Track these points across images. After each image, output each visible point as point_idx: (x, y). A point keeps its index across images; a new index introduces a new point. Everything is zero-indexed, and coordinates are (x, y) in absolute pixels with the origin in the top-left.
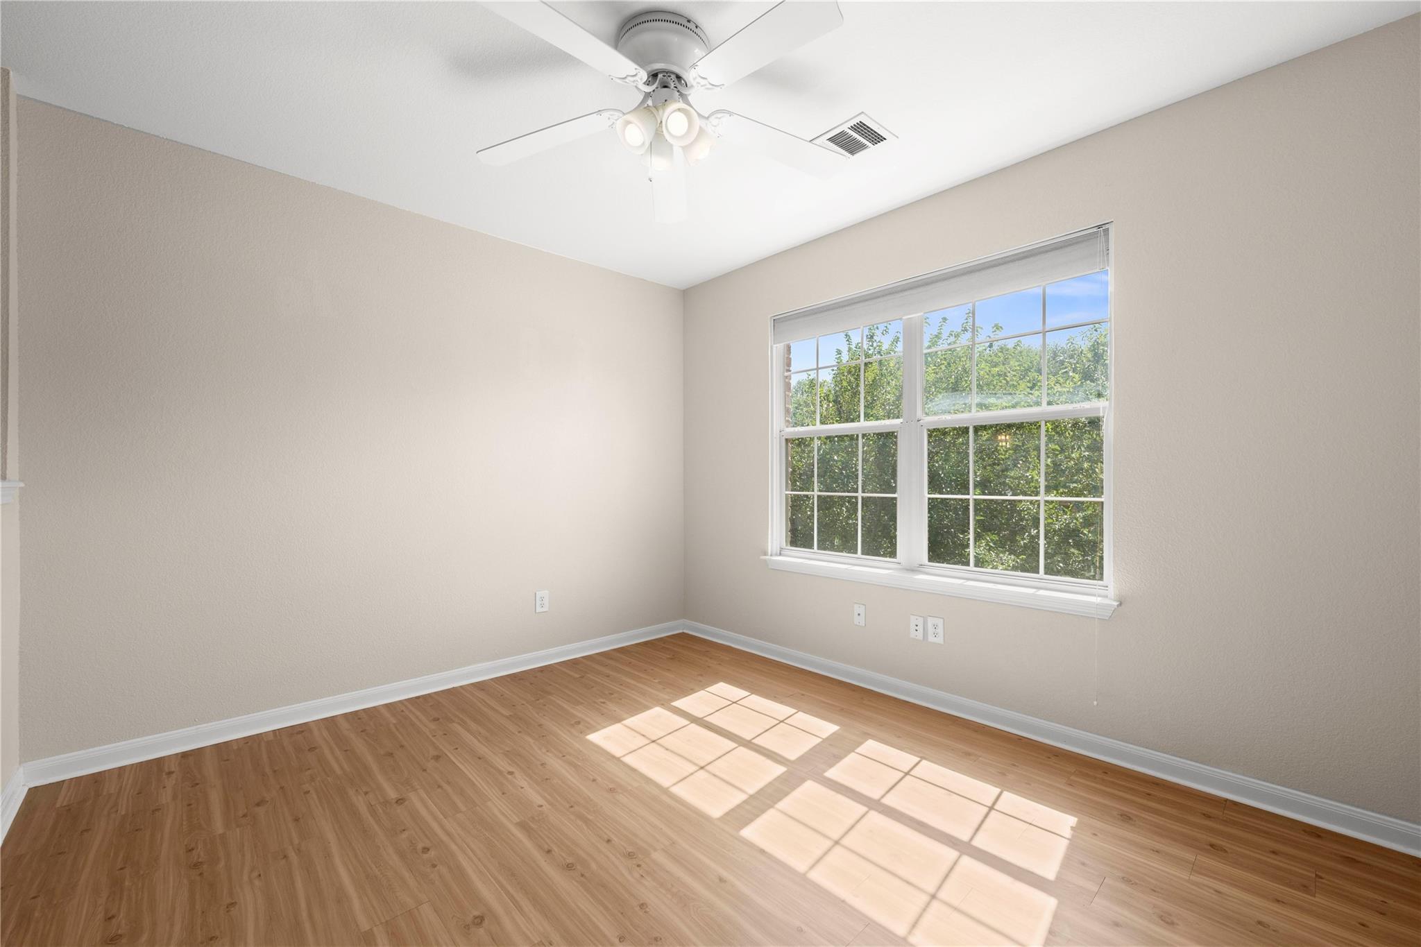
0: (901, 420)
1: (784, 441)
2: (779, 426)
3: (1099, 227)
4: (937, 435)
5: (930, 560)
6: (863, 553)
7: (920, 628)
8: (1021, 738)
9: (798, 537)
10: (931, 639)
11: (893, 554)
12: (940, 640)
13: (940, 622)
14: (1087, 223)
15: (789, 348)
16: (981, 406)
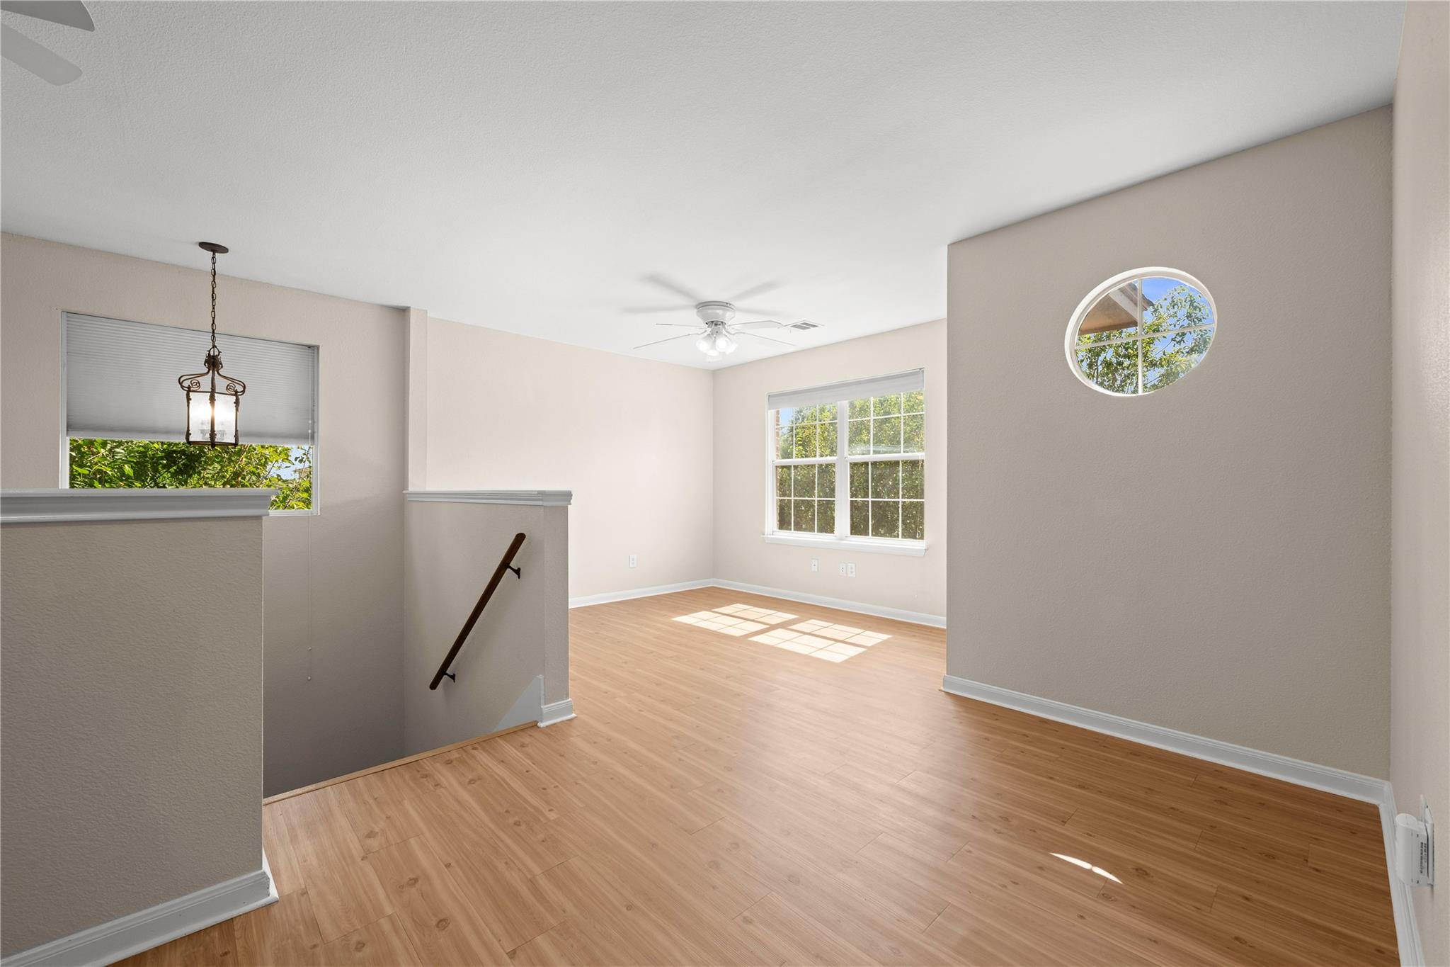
0: (837, 457)
1: (774, 468)
2: (773, 458)
3: (920, 369)
4: (854, 465)
5: (851, 534)
6: (818, 532)
7: (844, 570)
8: (872, 616)
9: (783, 523)
10: (850, 575)
11: (832, 531)
12: (853, 575)
13: (853, 565)
14: (913, 367)
15: (778, 412)
16: (875, 452)
